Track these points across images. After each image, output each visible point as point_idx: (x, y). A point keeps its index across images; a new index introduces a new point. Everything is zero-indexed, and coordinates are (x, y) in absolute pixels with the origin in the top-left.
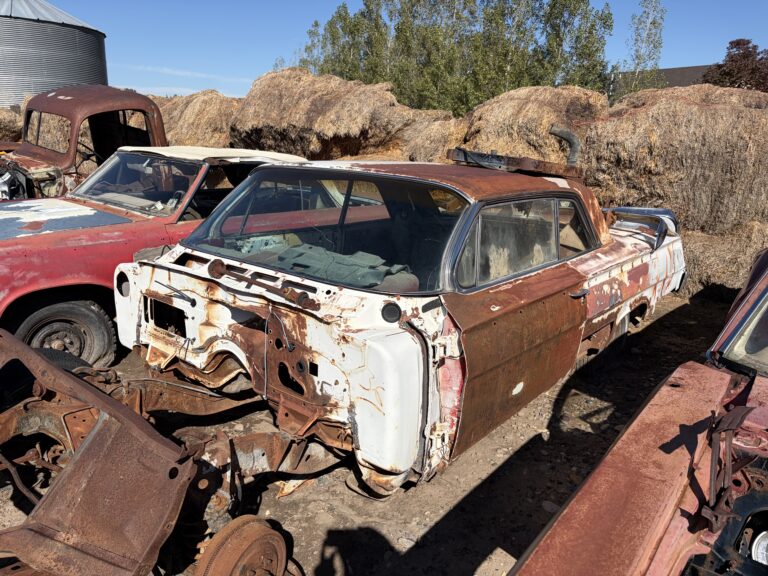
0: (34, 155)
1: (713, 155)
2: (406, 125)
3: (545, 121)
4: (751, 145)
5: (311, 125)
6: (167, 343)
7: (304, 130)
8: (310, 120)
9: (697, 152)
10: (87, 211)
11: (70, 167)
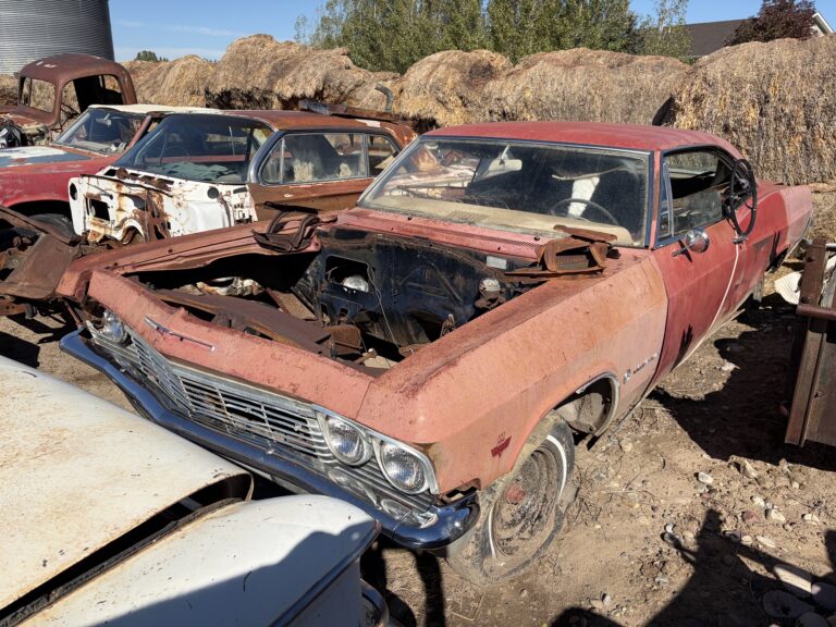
0: (27, 115)
1: (571, 109)
2: (357, 86)
3: (449, 81)
4: (596, 98)
5: (272, 86)
6: (101, 227)
7: (266, 92)
8: (271, 83)
9: (559, 106)
10: (61, 152)
11: (55, 124)
